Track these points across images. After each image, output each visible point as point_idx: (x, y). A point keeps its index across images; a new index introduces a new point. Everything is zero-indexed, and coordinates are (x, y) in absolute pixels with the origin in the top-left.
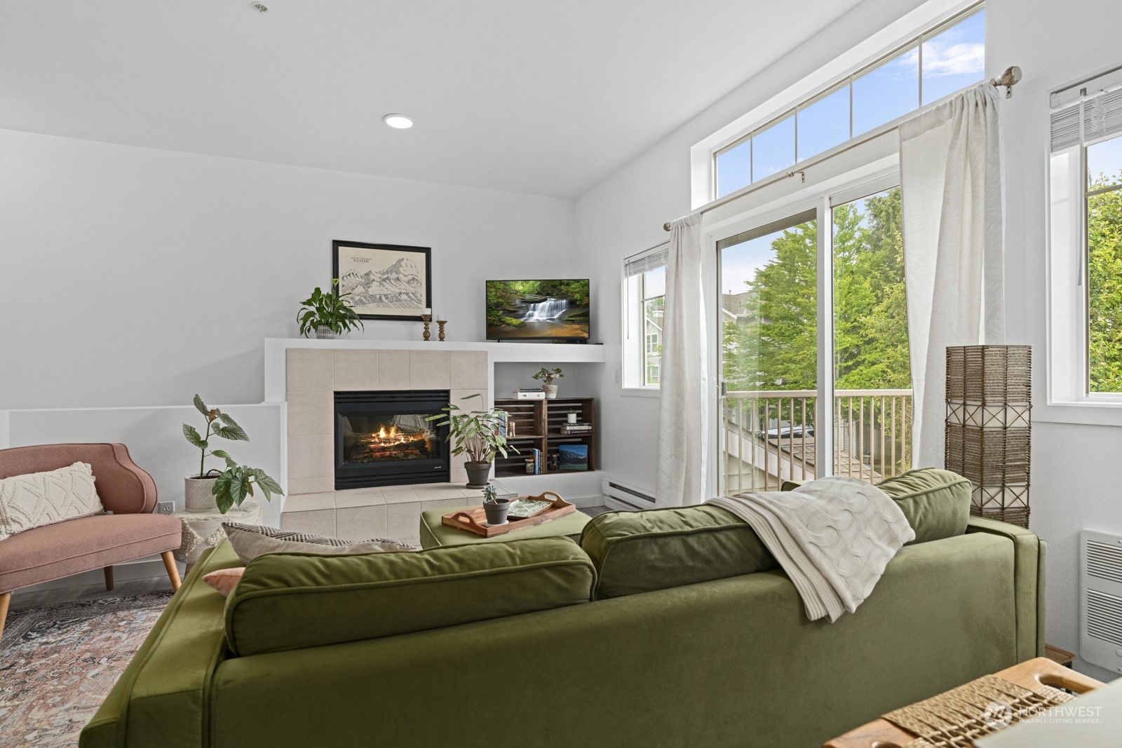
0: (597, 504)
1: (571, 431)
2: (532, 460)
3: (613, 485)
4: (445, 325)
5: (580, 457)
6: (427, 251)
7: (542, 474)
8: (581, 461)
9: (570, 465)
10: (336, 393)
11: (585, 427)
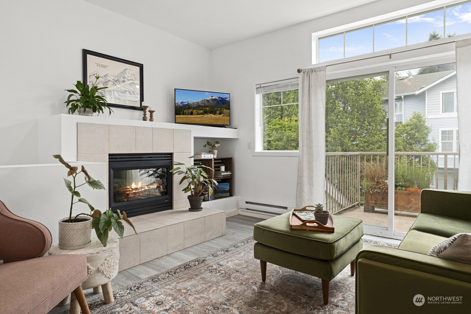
0: (236, 214)
1: (223, 175)
2: (207, 193)
3: (247, 203)
4: (154, 114)
5: (225, 190)
6: (141, 66)
7: (212, 200)
8: (226, 192)
9: (220, 194)
10: (110, 155)
11: (229, 173)
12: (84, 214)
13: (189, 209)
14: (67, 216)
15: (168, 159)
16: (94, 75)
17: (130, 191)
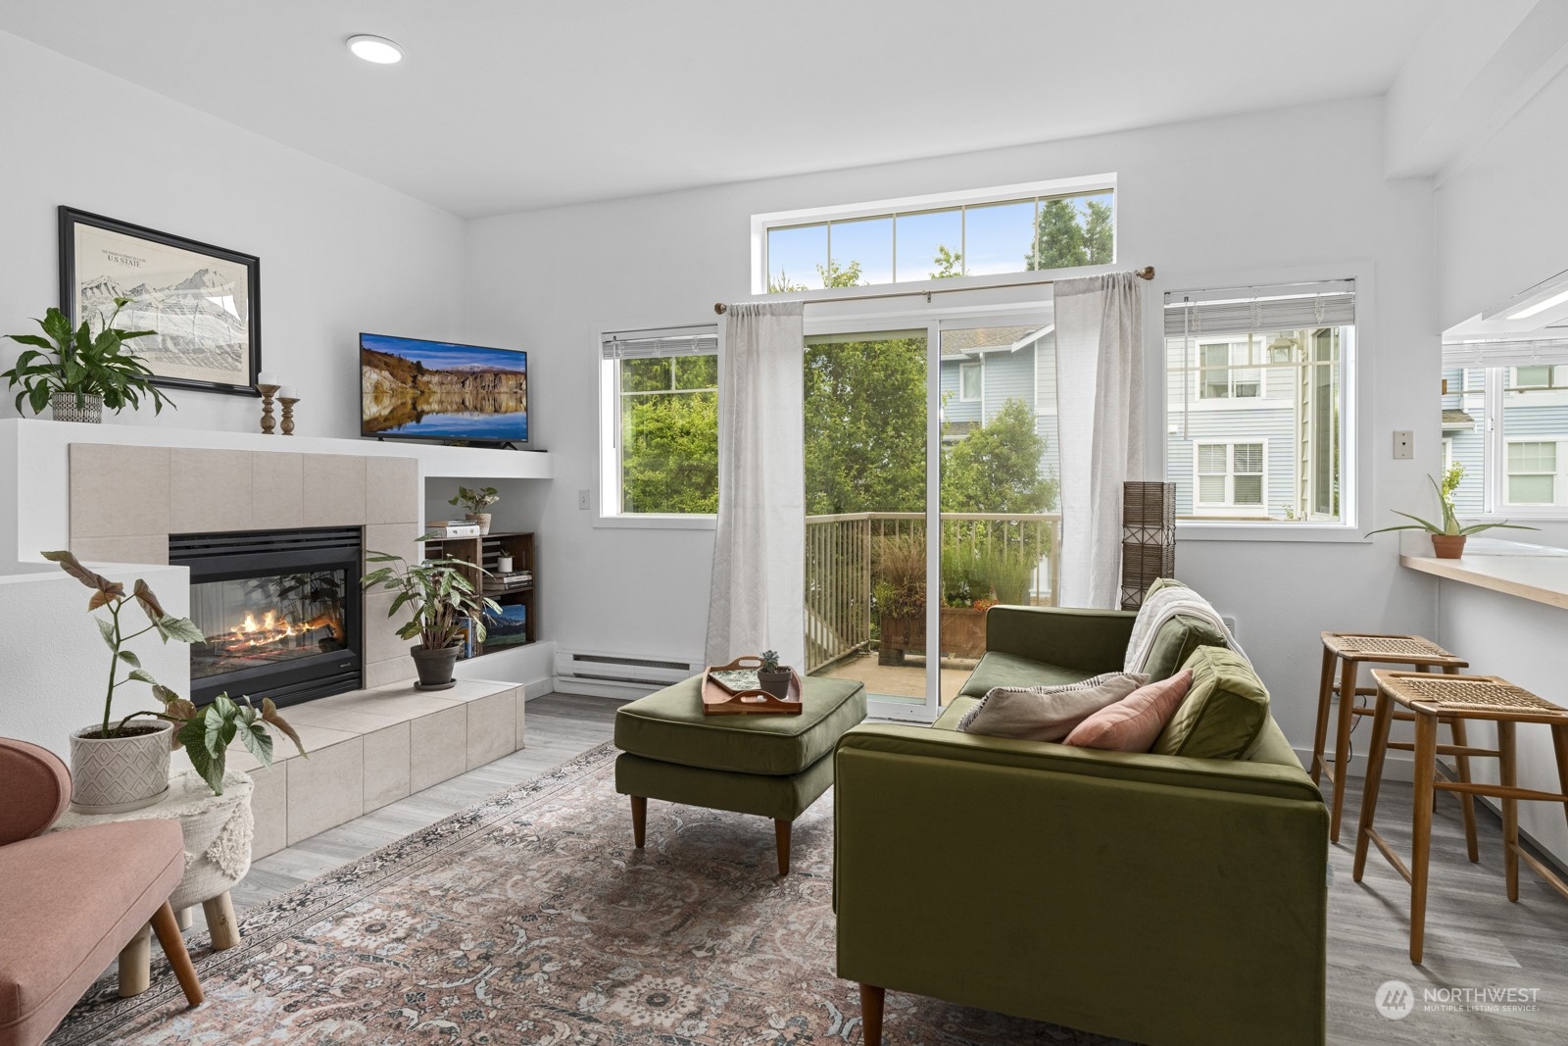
0: (547, 690)
1: (509, 584)
2: (463, 636)
3: (577, 658)
4: (295, 407)
5: (514, 624)
6: (253, 265)
7: (477, 656)
8: (516, 630)
9: (498, 637)
10: (172, 538)
11: (525, 578)
12: (149, 713)
13: (416, 683)
14: (96, 721)
15: (351, 545)
16: (98, 287)
17: (238, 641)
